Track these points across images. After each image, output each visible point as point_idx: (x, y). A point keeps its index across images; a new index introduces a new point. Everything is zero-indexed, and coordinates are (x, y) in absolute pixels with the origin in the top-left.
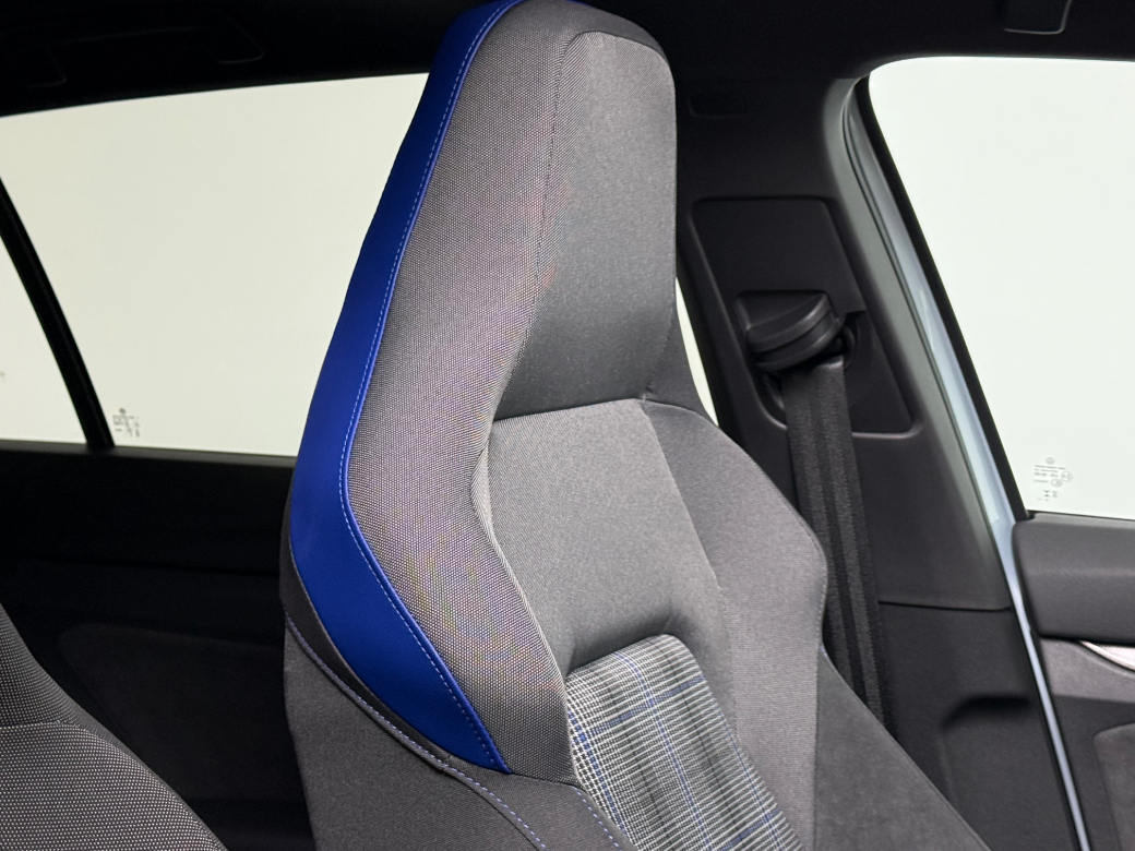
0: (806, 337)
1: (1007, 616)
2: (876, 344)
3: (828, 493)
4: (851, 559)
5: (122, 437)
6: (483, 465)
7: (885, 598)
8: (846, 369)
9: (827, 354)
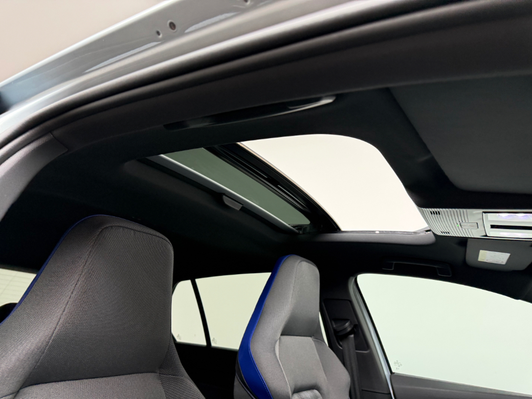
0: (346, 329)
1: (389, 395)
2: (360, 331)
3: (351, 364)
4: (356, 379)
5: (213, 344)
6: (278, 343)
7: (364, 389)
8: (354, 337)
9: (350, 333)
